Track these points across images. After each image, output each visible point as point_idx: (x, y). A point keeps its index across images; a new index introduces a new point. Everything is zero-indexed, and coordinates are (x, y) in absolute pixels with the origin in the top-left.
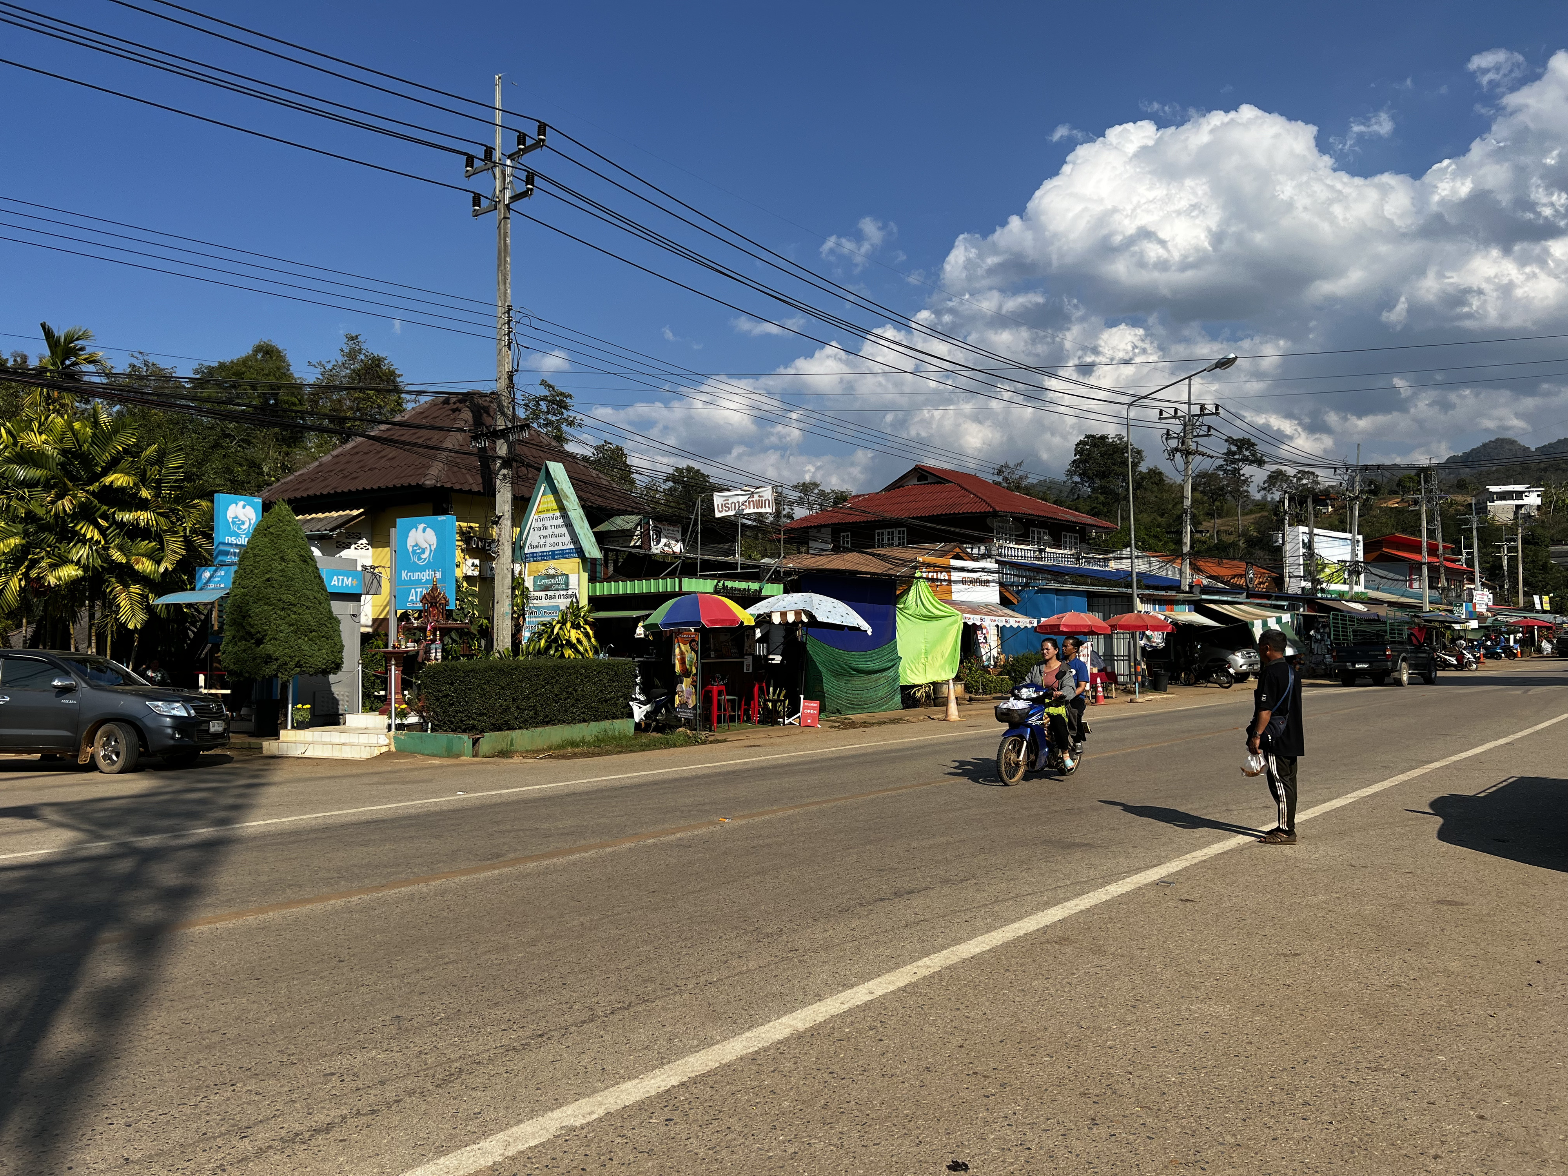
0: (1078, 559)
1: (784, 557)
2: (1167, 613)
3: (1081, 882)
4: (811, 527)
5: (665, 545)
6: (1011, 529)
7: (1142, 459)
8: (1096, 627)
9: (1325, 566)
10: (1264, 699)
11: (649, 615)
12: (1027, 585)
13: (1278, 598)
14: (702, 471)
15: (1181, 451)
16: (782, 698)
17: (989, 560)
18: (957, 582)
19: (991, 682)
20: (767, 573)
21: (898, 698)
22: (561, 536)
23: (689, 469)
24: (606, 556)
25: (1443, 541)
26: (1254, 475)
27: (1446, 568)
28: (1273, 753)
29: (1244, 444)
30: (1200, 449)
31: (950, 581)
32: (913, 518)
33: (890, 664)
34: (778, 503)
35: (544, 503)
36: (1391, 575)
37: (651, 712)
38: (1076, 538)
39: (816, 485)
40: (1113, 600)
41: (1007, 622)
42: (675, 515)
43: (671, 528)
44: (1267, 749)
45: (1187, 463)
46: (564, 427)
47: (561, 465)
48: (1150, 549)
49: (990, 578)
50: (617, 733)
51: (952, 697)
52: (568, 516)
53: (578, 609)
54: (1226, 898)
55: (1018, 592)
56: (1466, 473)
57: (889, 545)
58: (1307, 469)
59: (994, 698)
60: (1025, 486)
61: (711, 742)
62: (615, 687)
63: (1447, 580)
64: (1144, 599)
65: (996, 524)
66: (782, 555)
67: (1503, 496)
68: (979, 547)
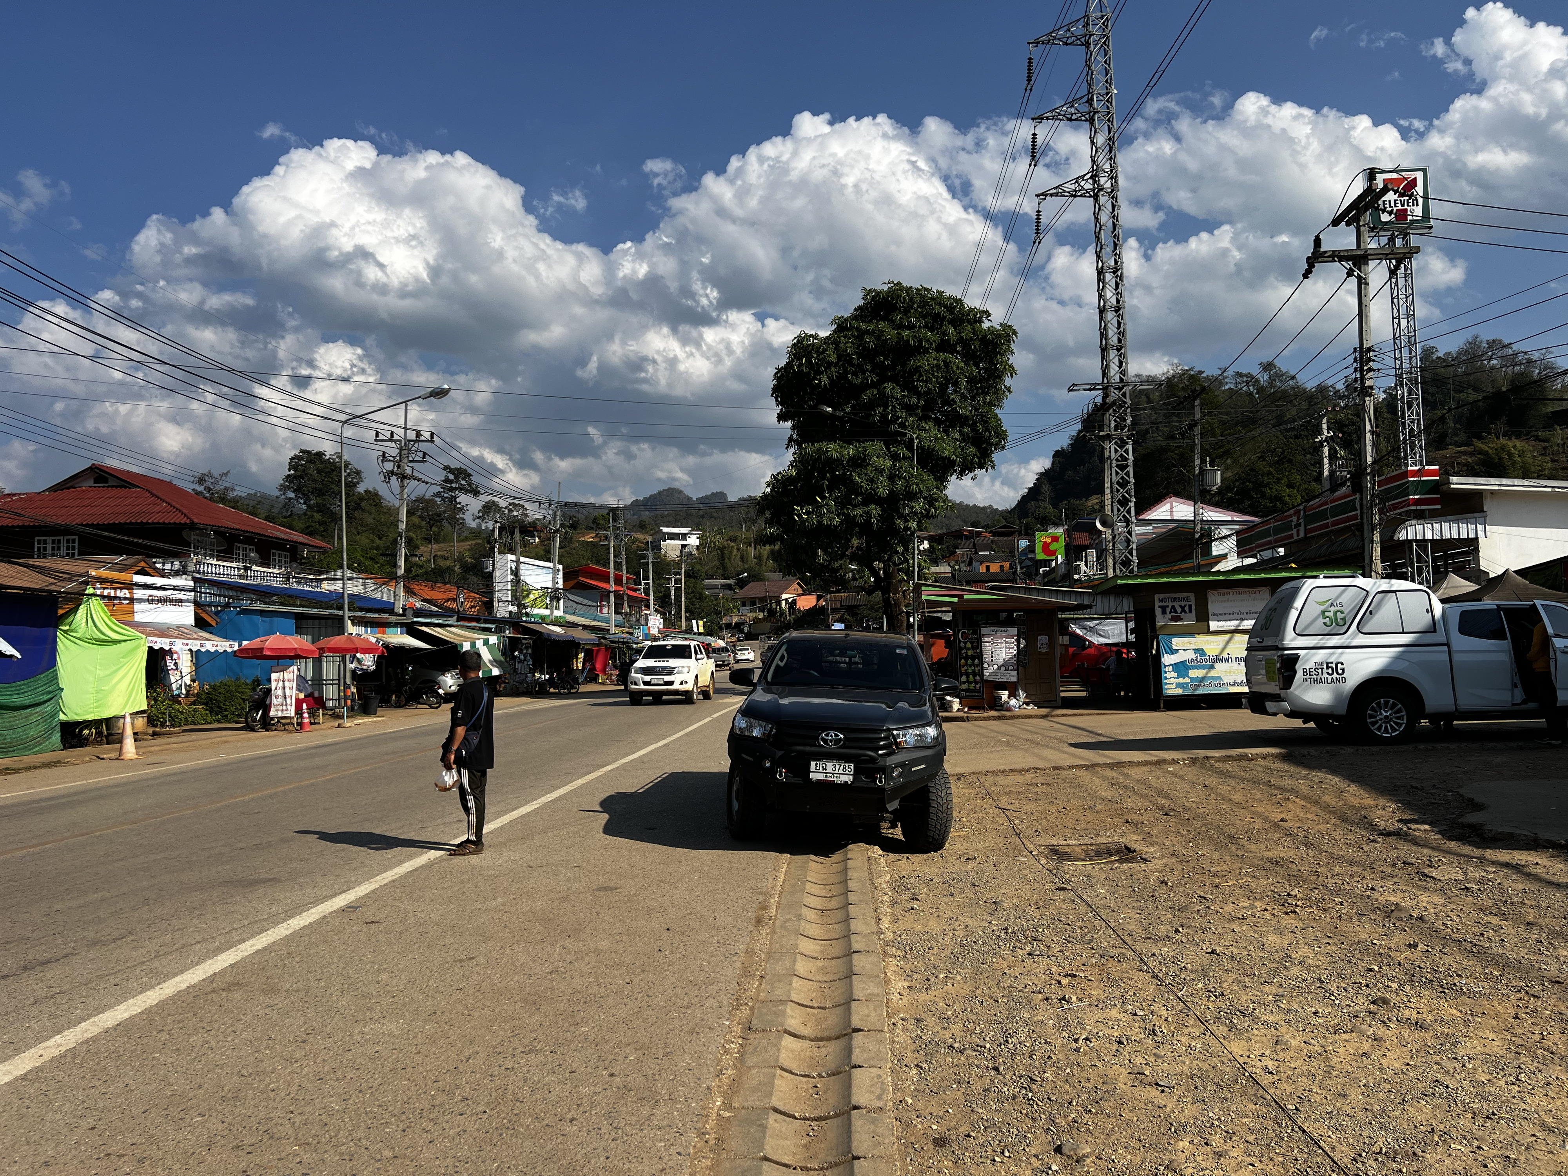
0: (288, 579)
2: (379, 635)
3: (260, 921)
6: (212, 544)
7: (361, 480)
8: (302, 650)
9: (530, 592)
10: (460, 715)
12: (228, 605)
13: (487, 621)
15: (396, 474)
17: (183, 576)
18: (141, 601)
19: (181, 713)
21: (57, 737)
25: (627, 572)
26: (471, 504)
27: (629, 596)
28: (465, 768)
29: (460, 473)
30: (416, 474)
31: (132, 600)
32: (87, 525)
33: (46, 697)
36: (585, 602)
38: (286, 557)
40: (323, 622)
41: (202, 645)
44: (461, 763)
45: (402, 487)
48: (365, 571)
49: (183, 597)
51: (129, 732)
54: (411, 915)
55: (217, 613)
56: (646, 515)
57: (53, 555)
58: (517, 502)
59: (184, 731)
60: (232, 498)
63: (629, 606)
64: (356, 622)
65: (193, 537)
67: (673, 536)
68: (172, 563)
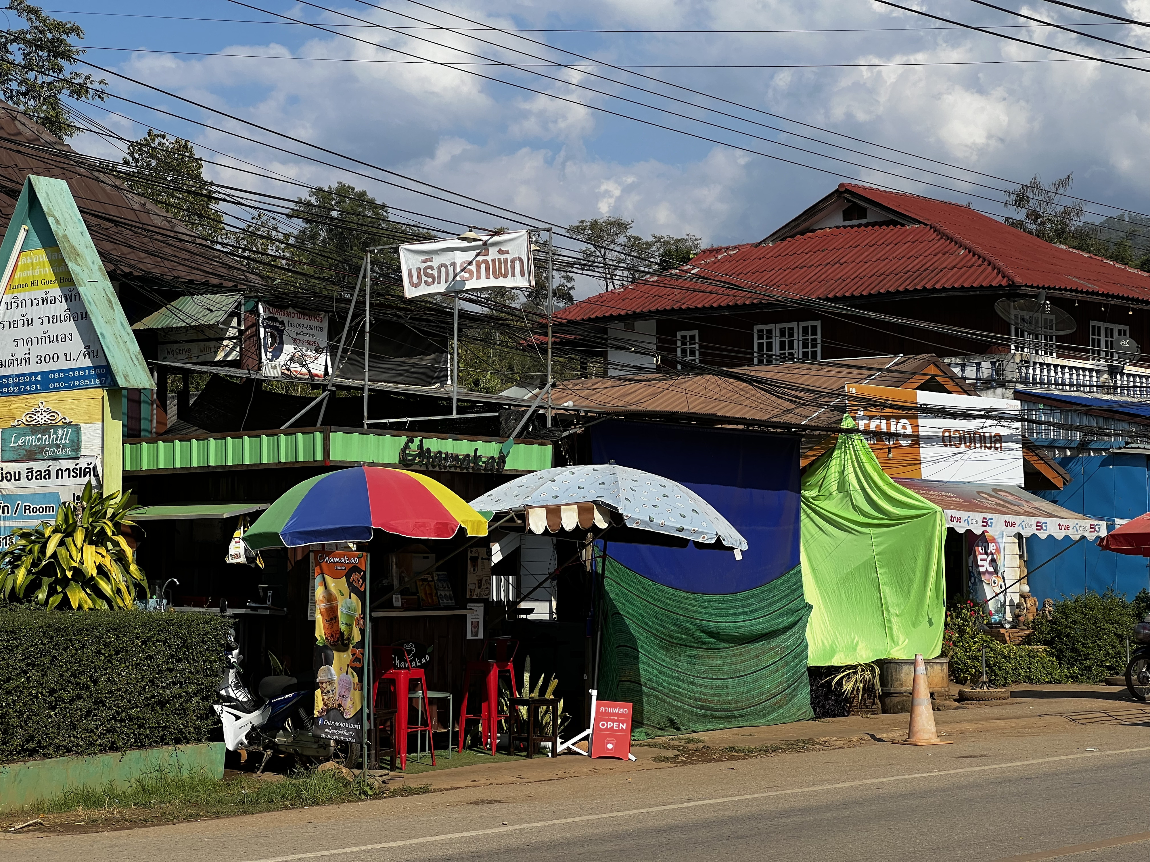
1: (554, 385)
4: (612, 318)
5: (292, 359)
6: (1047, 324)
11: (258, 514)
12: (1083, 446)
14: (370, 195)
16: (549, 695)
17: (999, 391)
18: (931, 440)
19: (1007, 658)
20: (518, 420)
21: (804, 694)
22: (63, 339)
23: (343, 191)
24: (161, 384)
31: (916, 439)
32: (835, 299)
33: (787, 621)
34: (540, 265)
35: (26, 267)
37: (263, 727)
39: (622, 226)
41: (1040, 526)
42: (315, 294)
43: (306, 322)
46: (64, 97)
47: (63, 184)
49: (1002, 431)
50: (185, 774)
51: (923, 693)
52: (78, 296)
53: (102, 500)
55: (1065, 462)
57: (783, 358)
59: (1014, 694)
60: (1079, 230)
61: (395, 794)
62: (182, 672)
65: (1013, 313)
66: (550, 381)
68: (978, 364)
